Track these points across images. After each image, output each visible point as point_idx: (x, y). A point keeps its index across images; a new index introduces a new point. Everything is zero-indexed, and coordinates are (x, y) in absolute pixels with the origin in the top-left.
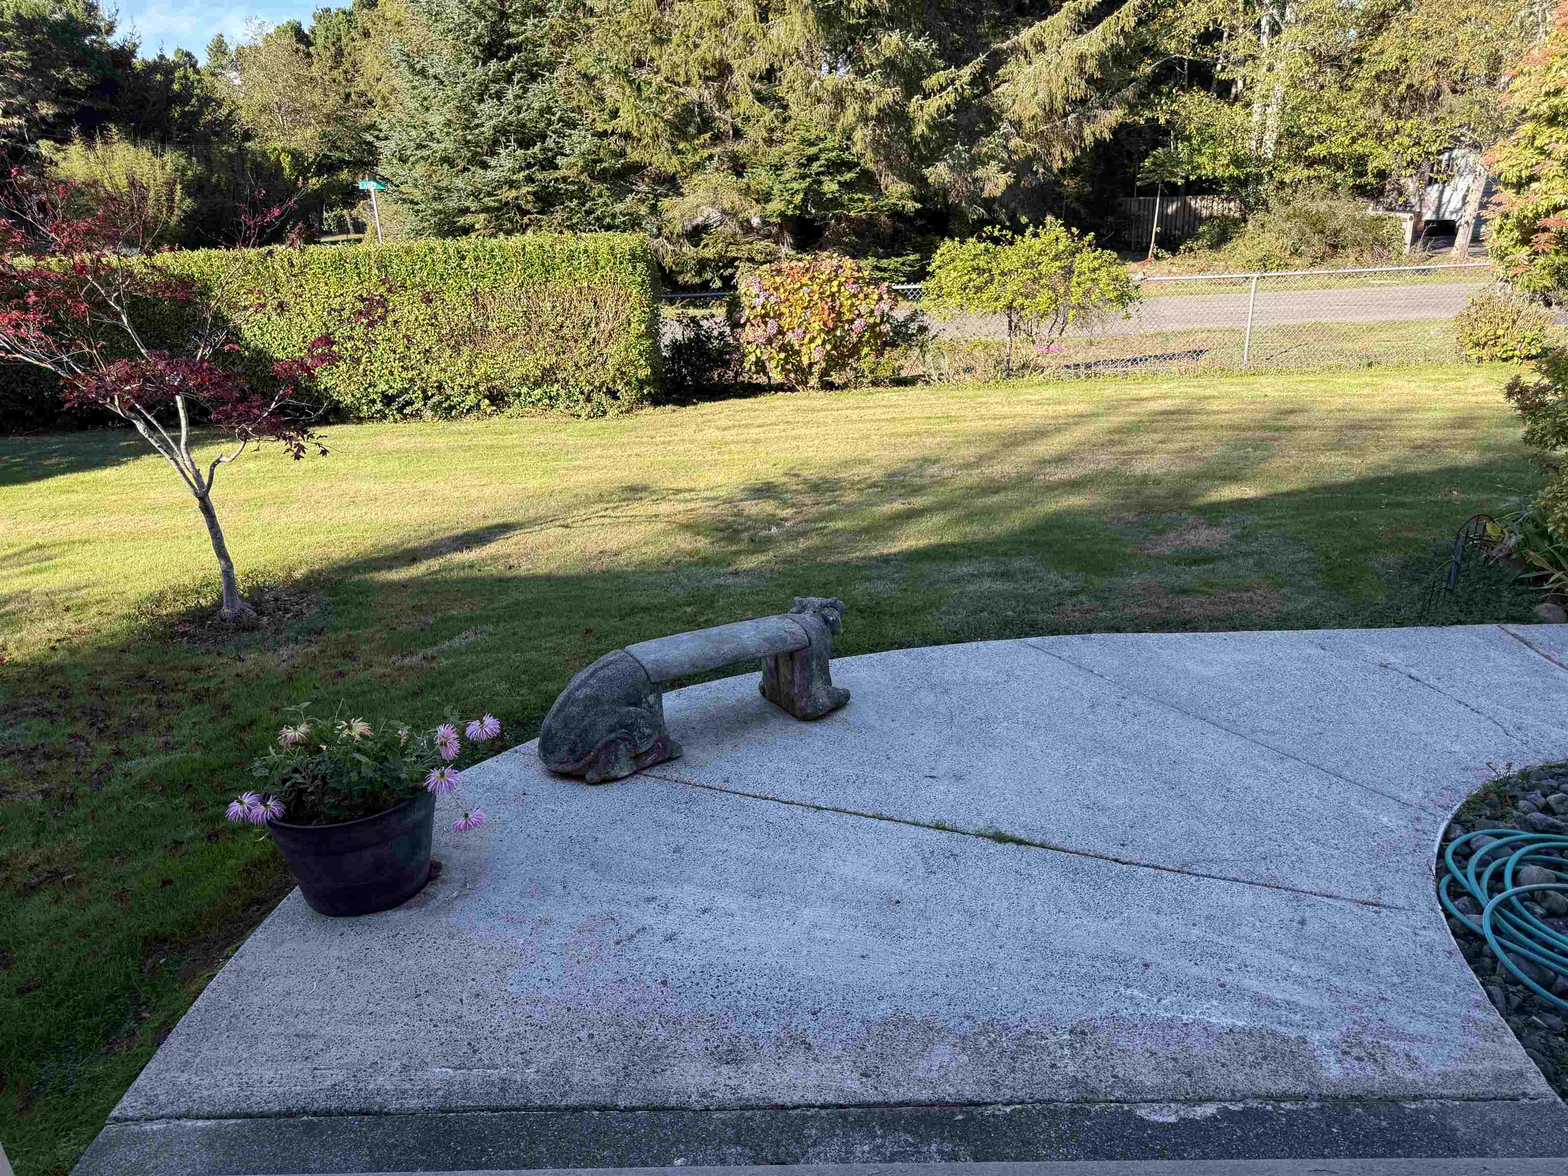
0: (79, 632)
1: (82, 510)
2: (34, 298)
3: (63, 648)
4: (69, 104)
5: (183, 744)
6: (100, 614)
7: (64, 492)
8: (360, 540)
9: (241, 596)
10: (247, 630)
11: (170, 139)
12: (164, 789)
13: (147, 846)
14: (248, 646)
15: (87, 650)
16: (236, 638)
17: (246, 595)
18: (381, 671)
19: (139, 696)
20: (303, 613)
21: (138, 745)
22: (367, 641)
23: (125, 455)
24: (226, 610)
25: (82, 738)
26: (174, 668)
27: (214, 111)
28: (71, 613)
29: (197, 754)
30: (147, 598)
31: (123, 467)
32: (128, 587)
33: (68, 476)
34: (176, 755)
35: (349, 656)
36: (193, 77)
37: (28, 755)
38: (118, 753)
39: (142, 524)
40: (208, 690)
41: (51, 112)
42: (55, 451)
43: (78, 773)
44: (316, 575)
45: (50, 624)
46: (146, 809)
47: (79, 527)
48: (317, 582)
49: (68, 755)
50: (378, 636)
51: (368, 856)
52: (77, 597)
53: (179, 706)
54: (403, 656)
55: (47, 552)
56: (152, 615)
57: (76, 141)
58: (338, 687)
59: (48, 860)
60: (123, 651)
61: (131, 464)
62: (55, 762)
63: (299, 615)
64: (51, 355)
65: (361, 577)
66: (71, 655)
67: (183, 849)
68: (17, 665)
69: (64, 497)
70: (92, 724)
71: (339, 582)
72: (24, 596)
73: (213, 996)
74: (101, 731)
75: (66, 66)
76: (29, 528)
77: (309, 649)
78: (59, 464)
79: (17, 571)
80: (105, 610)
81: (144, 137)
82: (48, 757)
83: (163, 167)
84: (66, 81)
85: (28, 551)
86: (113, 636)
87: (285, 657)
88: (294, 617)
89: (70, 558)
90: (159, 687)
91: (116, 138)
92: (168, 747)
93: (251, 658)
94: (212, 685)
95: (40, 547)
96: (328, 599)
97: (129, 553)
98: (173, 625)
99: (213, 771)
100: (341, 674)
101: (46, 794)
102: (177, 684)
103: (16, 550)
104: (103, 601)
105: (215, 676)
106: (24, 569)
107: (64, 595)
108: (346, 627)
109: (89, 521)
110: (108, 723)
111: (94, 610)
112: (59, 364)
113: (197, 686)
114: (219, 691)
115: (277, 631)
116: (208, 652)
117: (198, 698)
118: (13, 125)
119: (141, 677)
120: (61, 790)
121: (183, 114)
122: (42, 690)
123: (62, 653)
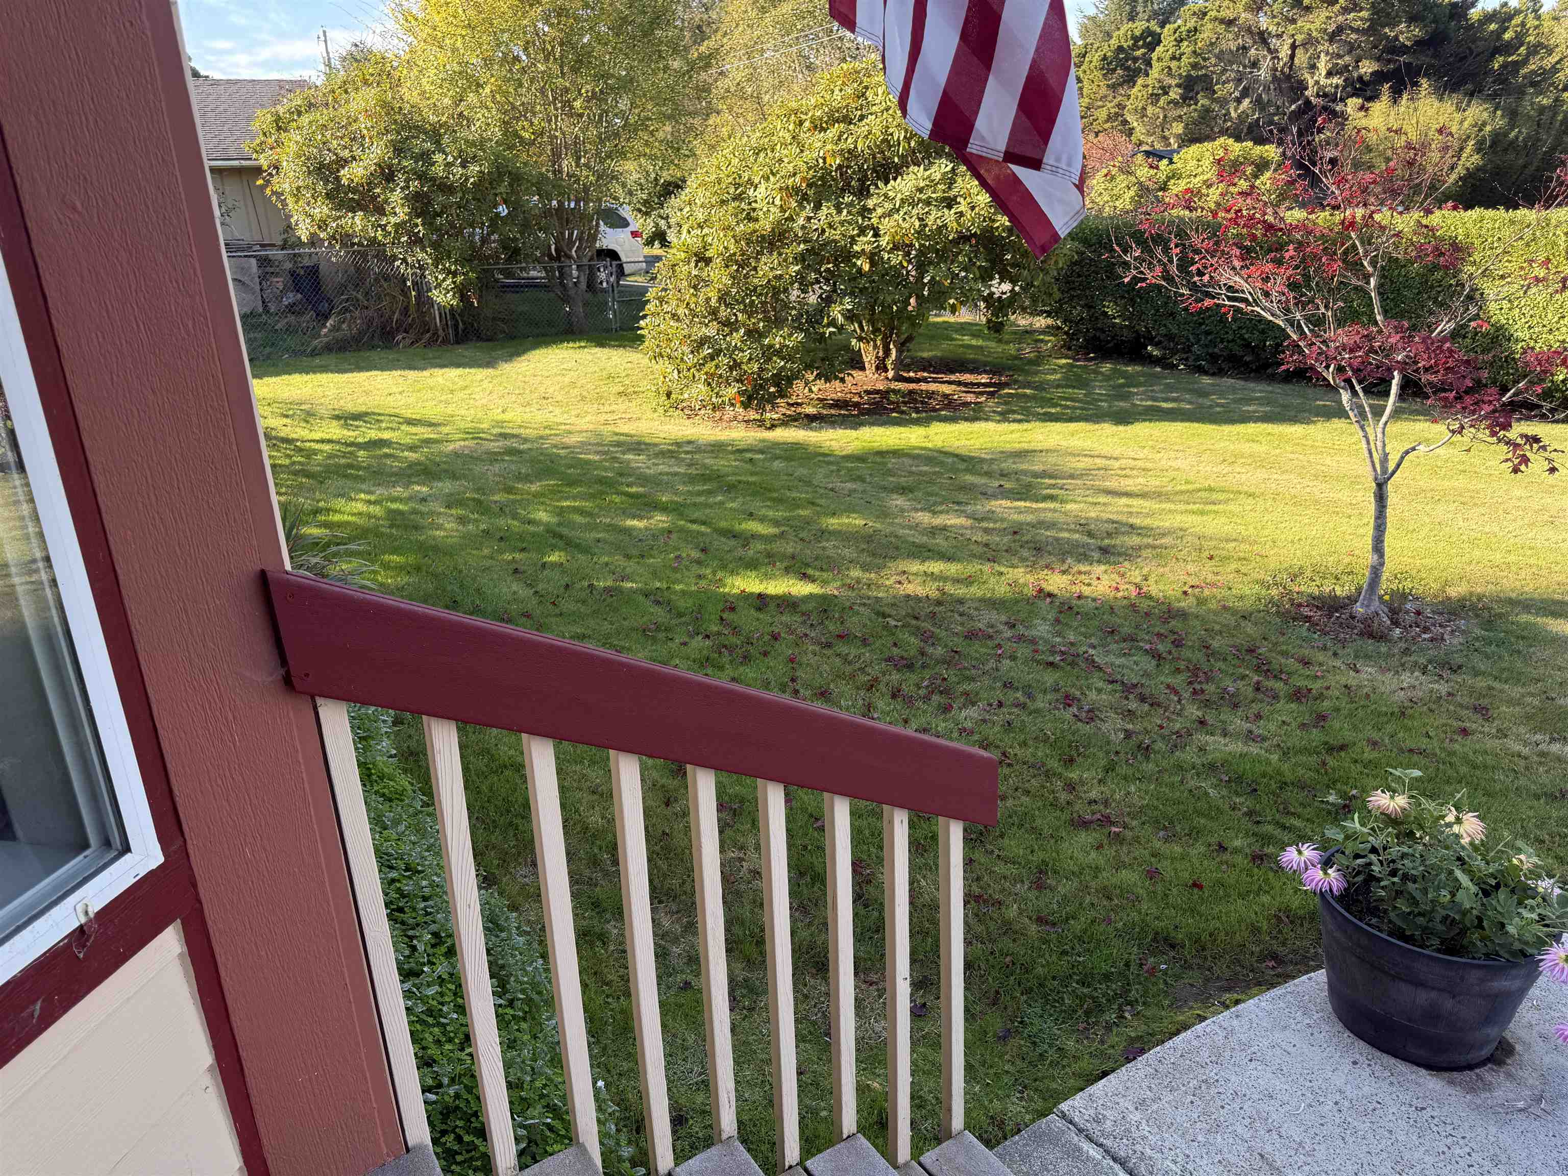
0: (1213, 585)
1: (1260, 462)
2: (1292, 253)
3: (1194, 595)
4: (1389, 61)
5: (1264, 739)
6: (1238, 571)
7: (1248, 441)
8: (1544, 572)
9: (1381, 598)
10: (1374, 638)
11: (1479, 92)
12: (1229, 781)
13: (1194, 834)
14: (1367, 657)
15: (1213, 605)
16: (1360, 643)
17: (1387, 597)
18: (1517, 747)
19: (1241, 670)
20: (1443, 639)
21: (1224, 722)
22: (1511, 702)
23: (1317, 415)
24: (1359, 609)
25: (1176, 692)
26: (1285, 654)
27: (1542, 59)
28: (1213, 563)
29: (1274, 758)
30: (1286, 569)
31: (1312, 426)
32: (1272, 552)
33: (1259, 424)
34: (1254, 749)
35: (1482, 711)
36: (1531, 22)
37: (1128, 689)
38: (1202, 722)
39: (1308, 490)
40: (1310, 690)
41: (1370, 70)
42: (1257, 399)
43: (1161, 727)
44: (1474, 599)
45: (1191, 568)
46: (1206, 794)
47: (1249, 478)
48: (1473, 608)
49: (1159, 705)
50: (1529, 699)
51: (1423, 997)
52: (1223, 549)
53: (1276, 697)
54: (1553, 740)
55: (1214, 496)
56: (1285, 588)
57: (1384, 98)
58: (1457, 746)
59: (1106, 803)
60: (1244, 617)
61: (1319, 425)
62: (1146, 707)
63: (1437, 640)
64: (1288, 311)
65: (1531, 618)
66: (1198, 605)
67: (1226, 856)
68: (1151, 598)
69: (1247, 445)
70: (1190, 683)
71: (1500, 616)
72: (1180, 533)
73: (1195, 1043)
74: (1195, 692)
75: (1401, 22)
76: (1208, 468)
77: (1436, 686)
78: (1255, 412)
79: (1182, 507)
80: (1244, 570)
81: (1453, 91)
82: (1142, 699)
83: (1462, 122)
84: (1396, 38)
85: (1200, 490)
86: (1241, 598)
87: (1405, 685)
88: (1432, 640)
89: (1231, 507)
90: (1264, 668)
91: (1423, 93)
92: (1250, 736)
93: (1368, 671)
94: (1316, 686)
95: (1211, 489)
96: (1478, 632)
97: (1286, 517)
98: (1300, 605)
99: (1283, 785)
100: (1464, 732)
101: (1128, 734)
102: (1281, 672)
103: (1190, 487)
104: (1245, 559)
105: (1323, 677)
106: (1191, 507)
107: (1213, 543)
108: (1490, 674)
109: (1261, 474)
110: (1205, 687)
111: (1234, 566)
112: (1291, 322)
113: (1301, 683)
114: (1321, 697)
115: (1406, 652)
116: (1325, 648)
117: (1298, 695)
118: (1331, 85)
119: (1251, 651)
120: (1140, 737)
121: (1504, 66)
122: (1162, 631)
123: (1191, 600)
